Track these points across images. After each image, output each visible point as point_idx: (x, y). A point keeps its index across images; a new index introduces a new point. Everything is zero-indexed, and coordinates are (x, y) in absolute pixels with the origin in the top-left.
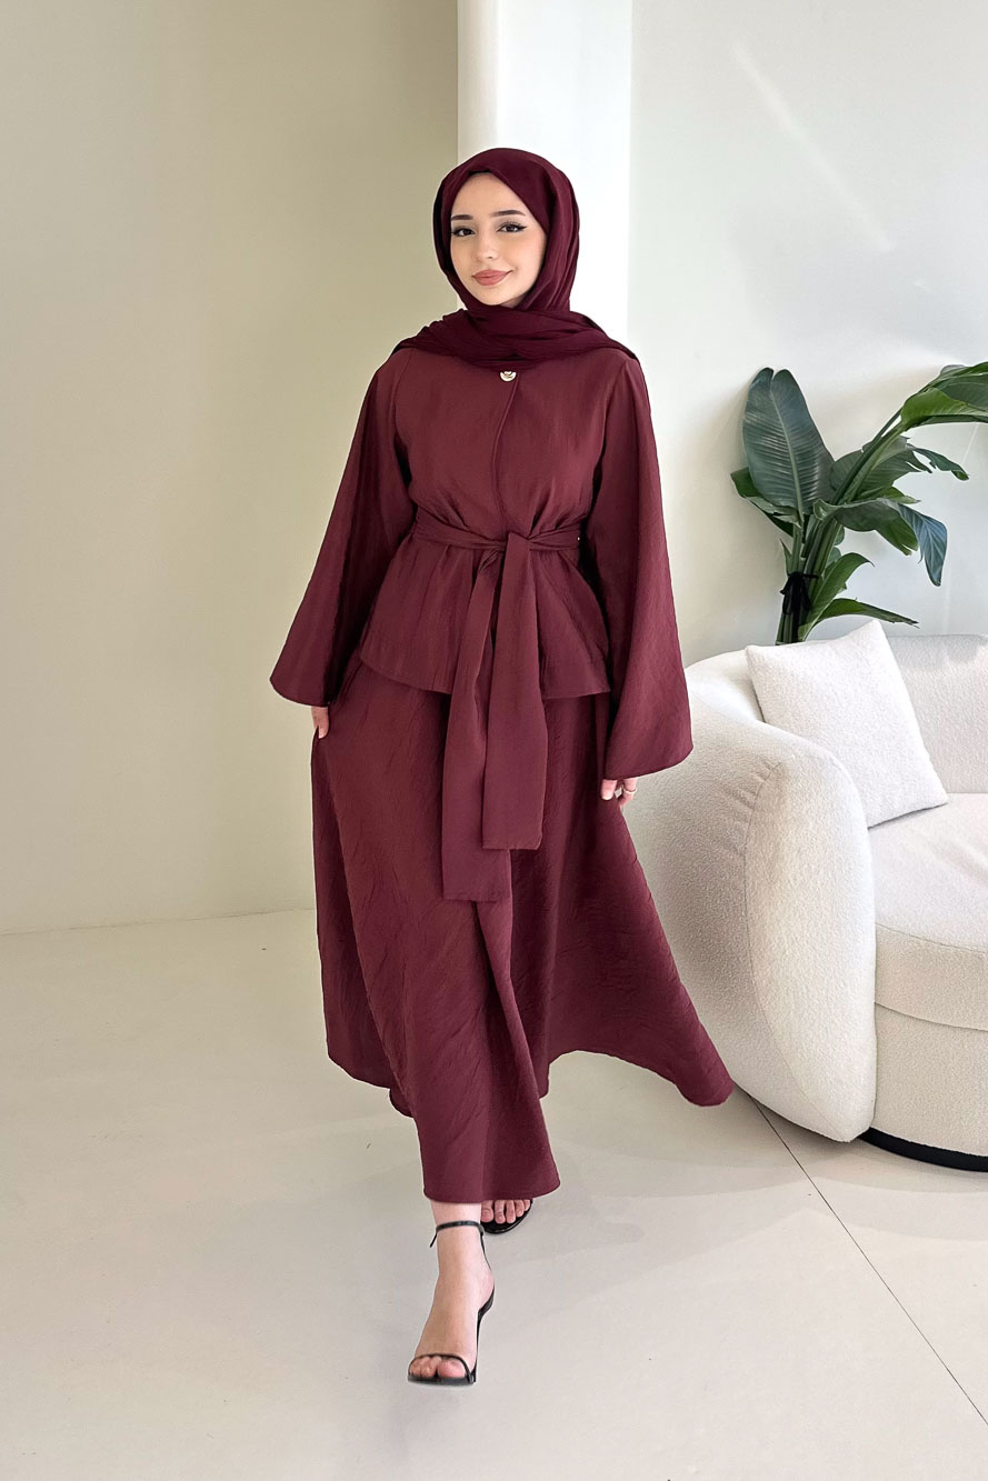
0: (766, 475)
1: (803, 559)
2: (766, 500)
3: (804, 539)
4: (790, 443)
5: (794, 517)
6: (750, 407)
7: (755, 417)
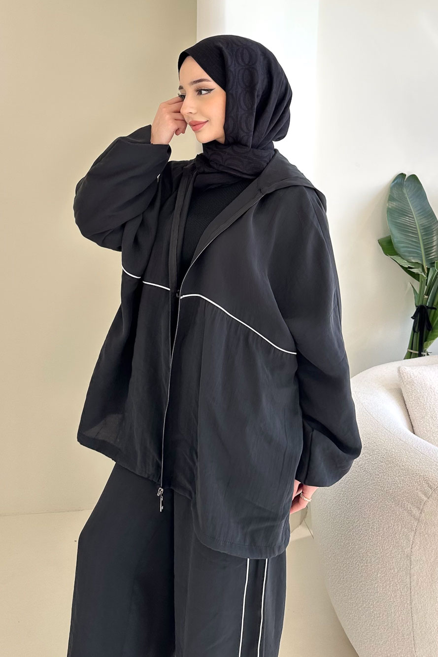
0: (402, 243)
1: (426, 297)
2: (402, 258)
3: (427, 283)
4: (417, 220)
5: (420, 269)
6: (391, 198)
7: (394, 204)
